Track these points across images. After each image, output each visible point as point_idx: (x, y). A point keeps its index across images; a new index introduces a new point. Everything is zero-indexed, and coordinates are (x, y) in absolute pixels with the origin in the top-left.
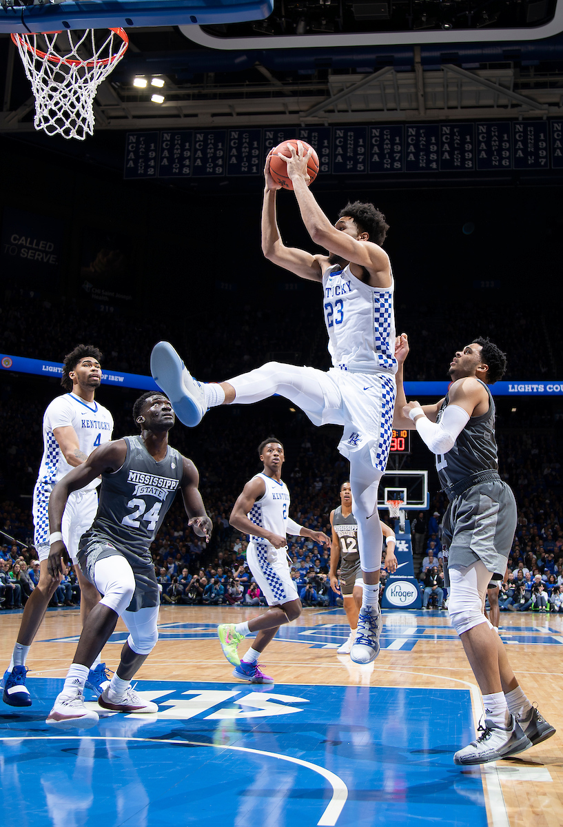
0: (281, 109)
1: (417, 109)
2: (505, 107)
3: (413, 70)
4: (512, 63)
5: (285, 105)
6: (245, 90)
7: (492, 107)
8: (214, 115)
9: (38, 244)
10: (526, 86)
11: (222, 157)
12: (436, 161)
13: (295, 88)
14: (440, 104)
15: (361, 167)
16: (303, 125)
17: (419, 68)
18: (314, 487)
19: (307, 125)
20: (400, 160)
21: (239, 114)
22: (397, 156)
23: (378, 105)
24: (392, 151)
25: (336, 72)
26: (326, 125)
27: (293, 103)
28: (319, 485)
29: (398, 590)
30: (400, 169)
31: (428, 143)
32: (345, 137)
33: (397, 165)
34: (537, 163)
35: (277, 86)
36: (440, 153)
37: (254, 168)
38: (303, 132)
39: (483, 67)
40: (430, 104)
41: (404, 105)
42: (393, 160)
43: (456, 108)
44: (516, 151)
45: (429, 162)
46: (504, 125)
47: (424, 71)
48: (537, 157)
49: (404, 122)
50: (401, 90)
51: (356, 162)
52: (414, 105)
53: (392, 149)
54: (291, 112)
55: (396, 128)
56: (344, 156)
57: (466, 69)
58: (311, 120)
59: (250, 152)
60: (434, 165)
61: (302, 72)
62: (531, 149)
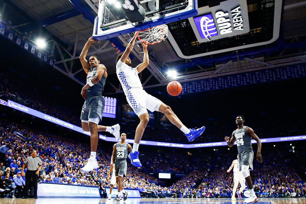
0: (204, 75)
1: (239, 70)
2: (263, 67)
3: (237, 61)
4: (263, 55)
5: (205, 74)
6: (195, 72)
7: (259, 67)
8: (188, 79)
9: (150, 115)
10: (268, 61)
11: (191, 88)
12: (246, 83)
13: (207, 69)
14: (245, 68)
15: (226, 86)
16: (210, 78)
17: (238, 60)
18: (222, 169)
20: (236, 84)
21: (194, 78)
22: (235, 83)
23: (229, 71)
24: (234, 82)
25: (217, 64)
26: (216, 77)
27: (207, 73)
28: (223, 168)
29: (247, 193)
30: (237, 86)
31: (243, 78)
32: (221, 80)
33: (235, 85)
34: (273, 80)
35: (203, 69)
36: (246, 80)
37: (199, 90)
38: (210, 80)
39: (255, 57)
40: (242, 69)
41: (236, 70)
42: (234, 84)
43: (249, 69)
44: (267, 77)
45: (244, 83)
46: (263, 71)
47: (240, 60)
48: (273, 78)
49: (236, 74)
50: (235, 66)
51: (225, 85)
52: (238, 69)
53: (234, 81)
54: (207, 75)
55: (234, 76)
56: (221, 84)
57: (251, 58)
58: (212, 76)
59: (198, 86)
60: (245, 84)
61: (209, 65)
62: (271, 76)
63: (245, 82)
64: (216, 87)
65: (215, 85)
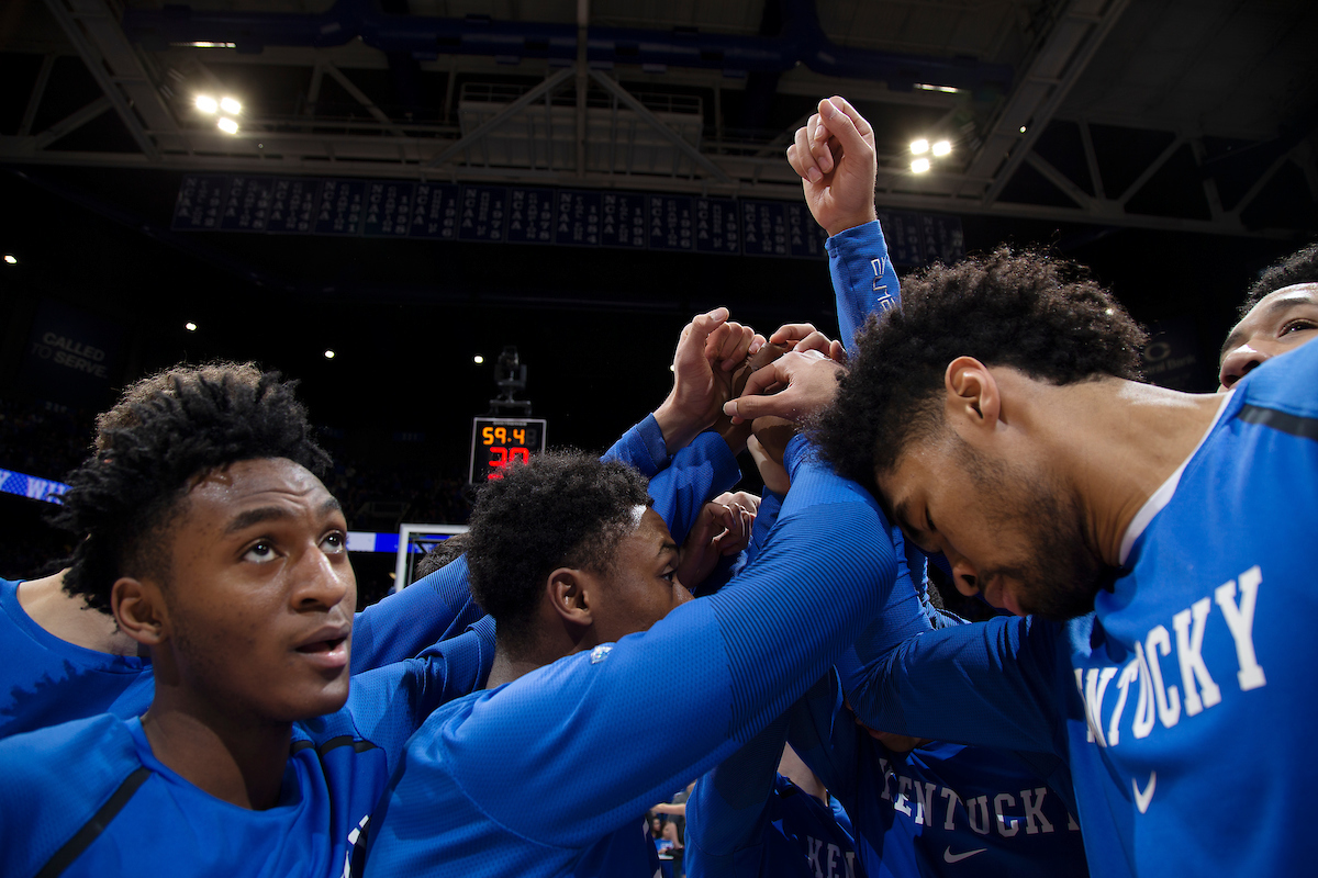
0: (395, 156)
1: (574, 170)
2: (687, 177)
3: (573, 102)
5: (401, 150)
6: (349, 125)
7: (668, 176)
8: (306, 159)
11: (310, 211)
12: (597, 235)
13: (416, 128)
14: (603, 166)
15: (496, 235)
16: (424, 178)
17: (582, 100)
19: (428, 181)
20: (549, 229)
21: (340, 159)
22: (545, 225)
23: (525, 162)
24: (539, 219)
26: (454, 181)
27: (409, 144)
30: (549, 240)
31: (587, 212)
32: (478, 198)
33: (544, 235)
34: (725, 246)
36: (601, 225)
38: (422, 189)
39: (665, 107)
40: (592, 166)
41: (559, 164)
42: (540, 229)
43: (623, 173)
44: (699, 231)
45: (586, 235)
46: (684, 201)
47: (589, 104)
48: (725, 241)
49: (557, 187)
50: (556, 137)
51: (490, 228)
52: (571, 165)
53: (539, 216)
54: (409, 162)
55: (546, 193)
56: (474, 220)
58: (434, 172)
59: (348, 208)
60: (593, 239)
62: (717, 229)
63: (592, 229)
64: (441, 227)
65: (443, 216)
